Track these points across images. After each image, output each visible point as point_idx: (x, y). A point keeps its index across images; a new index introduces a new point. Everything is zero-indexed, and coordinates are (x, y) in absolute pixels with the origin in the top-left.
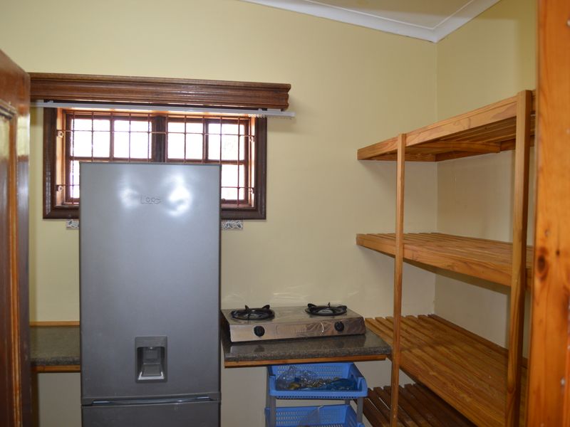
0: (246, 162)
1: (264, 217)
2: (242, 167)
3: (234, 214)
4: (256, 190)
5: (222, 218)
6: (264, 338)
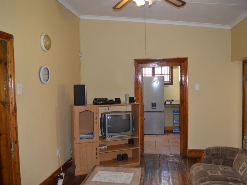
0: (169, 74)
1: (172, 84)
2: (169, 75)
3: (167, 84)
4: (171, 80)
5: (164, 85)
6: (172, 104)
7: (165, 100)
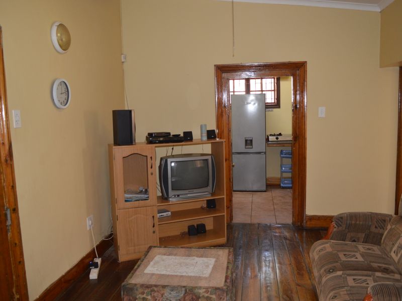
1: (279, 107)
2: (273, 92)
3: (270, 107)
4: (277, 99)
5: (266, 108)
6: (279, 140)
7: (268, 133)
